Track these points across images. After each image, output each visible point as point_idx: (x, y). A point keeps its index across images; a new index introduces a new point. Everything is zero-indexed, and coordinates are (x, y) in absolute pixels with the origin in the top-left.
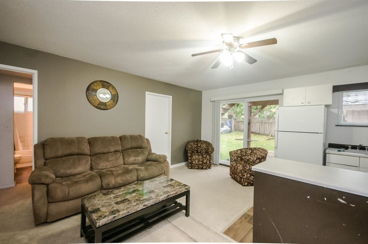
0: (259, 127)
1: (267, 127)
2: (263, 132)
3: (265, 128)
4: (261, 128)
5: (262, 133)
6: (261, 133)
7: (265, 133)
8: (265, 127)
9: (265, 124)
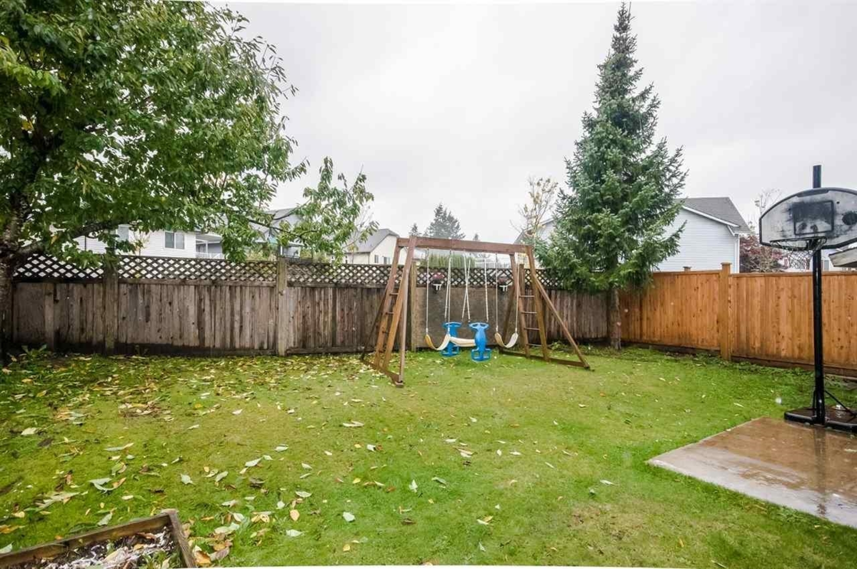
0: (192, 311)
1: (247, 309)
2: (224, 339)
3: (237, 318)
4: (207, 318)
5: (218, 345)
6: (208, 343)
7: (237, 346)
8: (237, 307)
9: (232, 297)
